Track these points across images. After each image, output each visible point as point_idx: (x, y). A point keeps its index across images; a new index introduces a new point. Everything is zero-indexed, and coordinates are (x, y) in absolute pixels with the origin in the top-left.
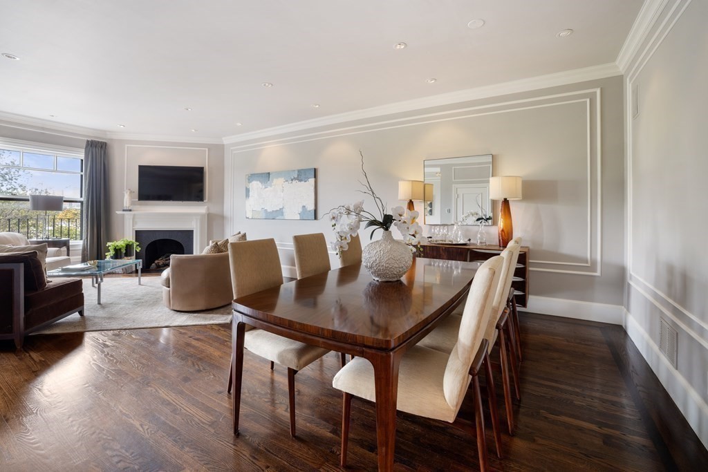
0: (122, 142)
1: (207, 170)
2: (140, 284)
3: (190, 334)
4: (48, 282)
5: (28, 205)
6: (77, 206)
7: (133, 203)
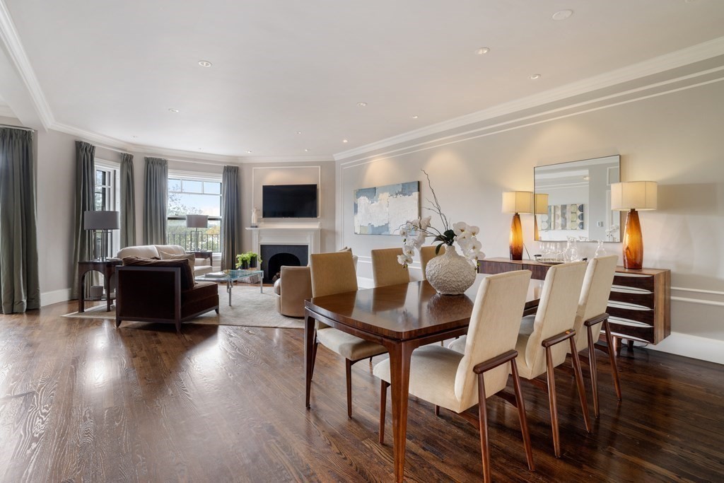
0: (251, 165)
1: (319, 187)
2: (262, 292)
3: (292, 335)
4: (196, 284)
5: (184, 223)
6: (217, 223)
7: (259, 221)
